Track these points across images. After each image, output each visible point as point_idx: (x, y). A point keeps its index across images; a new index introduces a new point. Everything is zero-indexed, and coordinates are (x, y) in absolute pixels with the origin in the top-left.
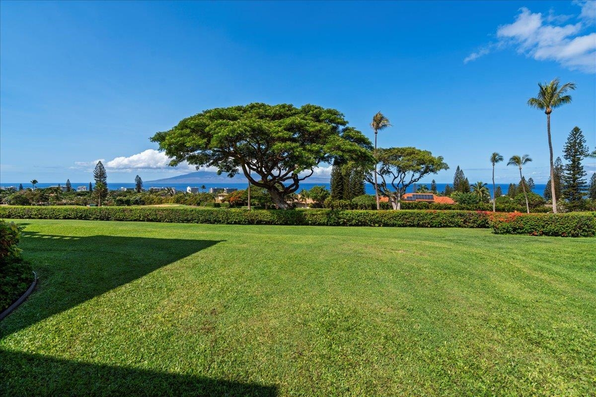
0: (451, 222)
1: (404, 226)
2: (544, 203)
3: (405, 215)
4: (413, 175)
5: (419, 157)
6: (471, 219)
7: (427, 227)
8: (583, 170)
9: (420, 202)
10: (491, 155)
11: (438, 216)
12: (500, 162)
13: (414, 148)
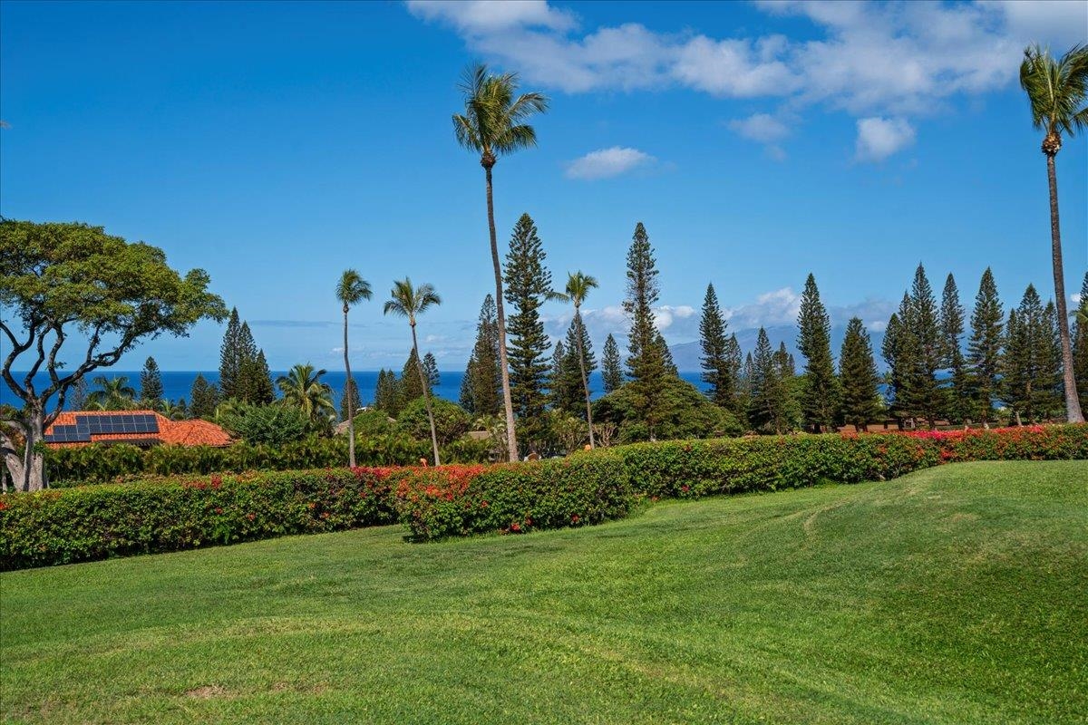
0: (273, 518)
1: (99, 554)
2: (467, 428)
3: (102, 506)
4: (96, 340)
5: (122, 268)
6: (335, 500)
7: (190, 546)
8: (544, 334)
9: (107, 445)
10: (337, 279)
11: (229, 499)
12: (364, 301)
13: (98, 231)
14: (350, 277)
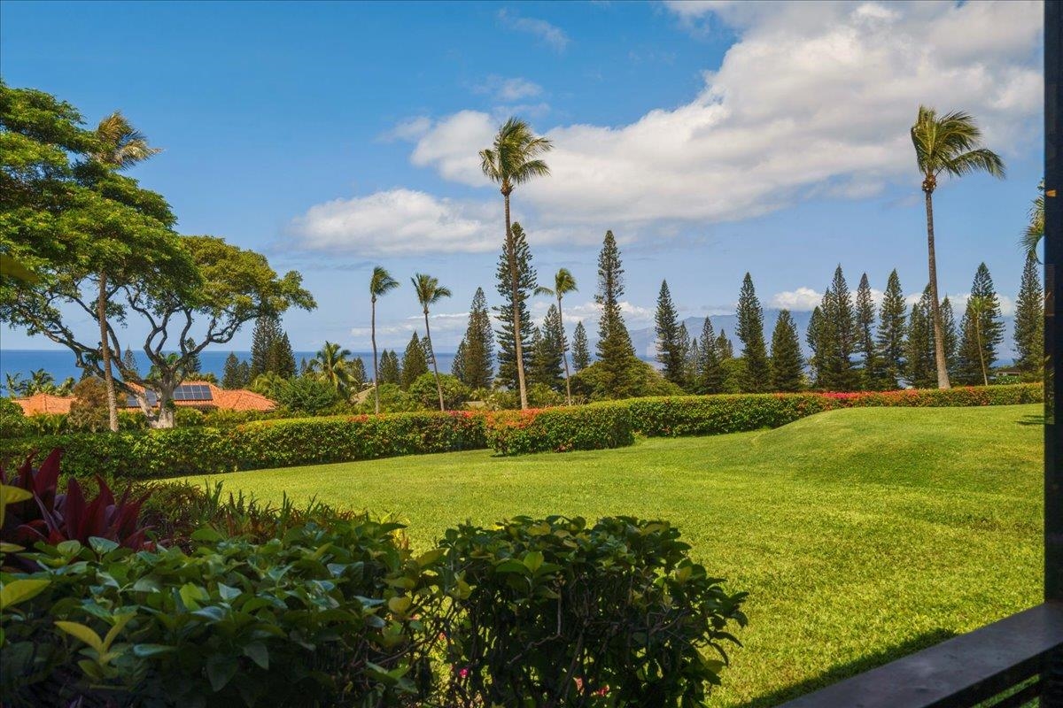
0: (400, 443)
1: (295, 463)
3: (299, 431)
5: (241, 270)
7: (349, 460)
11: (373, 430)
12: (390, 292)
13: (220, 241)
14: (379, 273)
